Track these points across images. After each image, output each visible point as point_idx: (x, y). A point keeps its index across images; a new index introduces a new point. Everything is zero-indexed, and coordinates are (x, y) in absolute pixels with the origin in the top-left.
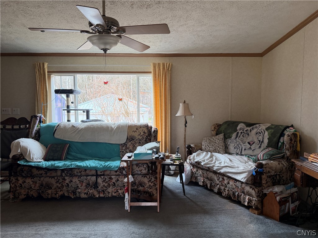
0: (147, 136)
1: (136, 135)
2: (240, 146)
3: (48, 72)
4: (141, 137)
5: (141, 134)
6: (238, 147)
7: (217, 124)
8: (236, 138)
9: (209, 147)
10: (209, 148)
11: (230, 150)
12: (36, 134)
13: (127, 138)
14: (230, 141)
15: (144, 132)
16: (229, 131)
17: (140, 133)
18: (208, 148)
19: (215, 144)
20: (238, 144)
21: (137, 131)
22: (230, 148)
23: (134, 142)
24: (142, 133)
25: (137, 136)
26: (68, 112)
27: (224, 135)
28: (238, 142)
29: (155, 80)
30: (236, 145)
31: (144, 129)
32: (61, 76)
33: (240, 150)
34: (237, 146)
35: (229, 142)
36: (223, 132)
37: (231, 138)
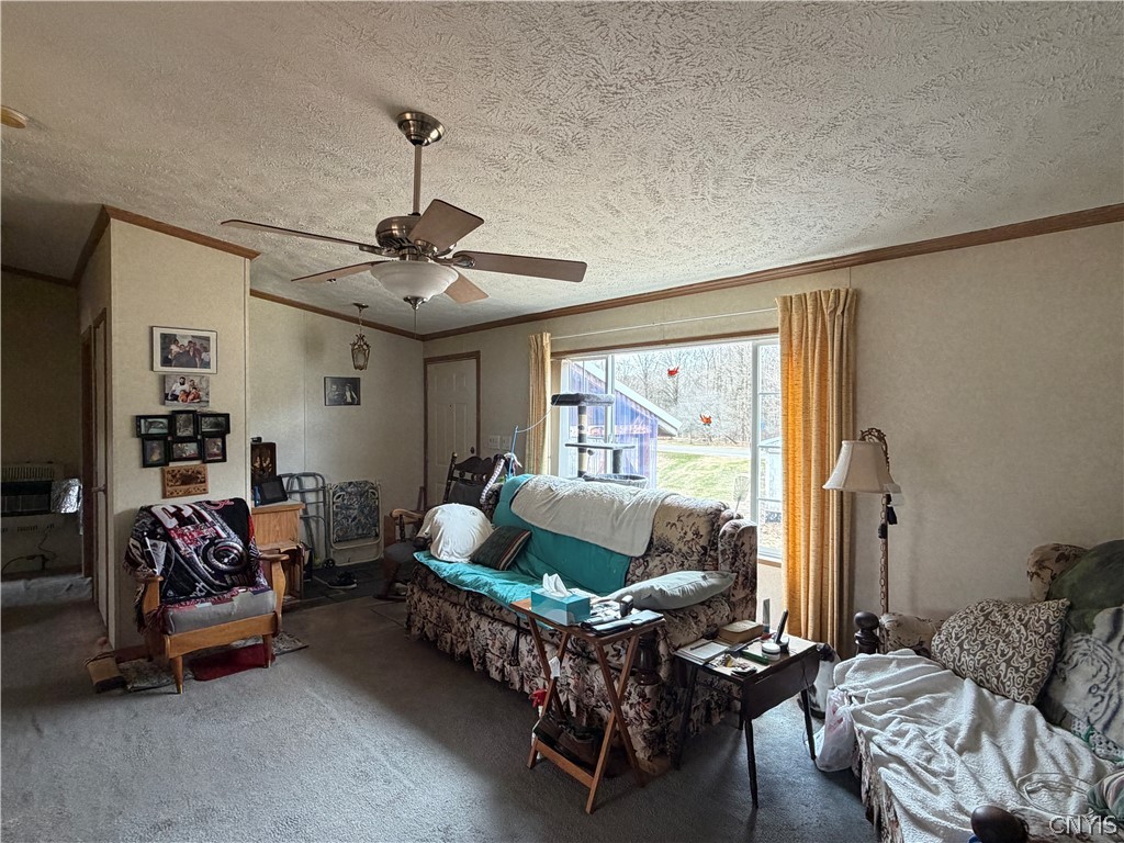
0: (704, 548)
1: (673, 536)
2: (1114, 686)
3: (552, 354)
4: (686, 548)
5: (688, 538)
6: (1105, 690)
7: (1057, 548)
8: (1110, 639)
9: (961, 645)
10: (957, 650)
11: (1067, 694)
12: (488, 498)
13: (651, 542)
14: (1086, 646)
15: (697, 534)
16: (1091, 596)
17: (685, 534)
18: (952, 651)
19: (997, 643)
20: (1112, 671)
21: (679, 525)
22: (1073, 685)
23: (669, 559)
24: (690, 536)
25: (675, 542)
26: (582, 450)
27: (1071, 608)
28: (1114, 664)
30: (1102, 675)
31: (697, 520)
32: (583, 360)
33: (1109, 712)
34: (1103, 686)
35: (1080, 651)
36: (1066, 592)
37: (1090, 633)
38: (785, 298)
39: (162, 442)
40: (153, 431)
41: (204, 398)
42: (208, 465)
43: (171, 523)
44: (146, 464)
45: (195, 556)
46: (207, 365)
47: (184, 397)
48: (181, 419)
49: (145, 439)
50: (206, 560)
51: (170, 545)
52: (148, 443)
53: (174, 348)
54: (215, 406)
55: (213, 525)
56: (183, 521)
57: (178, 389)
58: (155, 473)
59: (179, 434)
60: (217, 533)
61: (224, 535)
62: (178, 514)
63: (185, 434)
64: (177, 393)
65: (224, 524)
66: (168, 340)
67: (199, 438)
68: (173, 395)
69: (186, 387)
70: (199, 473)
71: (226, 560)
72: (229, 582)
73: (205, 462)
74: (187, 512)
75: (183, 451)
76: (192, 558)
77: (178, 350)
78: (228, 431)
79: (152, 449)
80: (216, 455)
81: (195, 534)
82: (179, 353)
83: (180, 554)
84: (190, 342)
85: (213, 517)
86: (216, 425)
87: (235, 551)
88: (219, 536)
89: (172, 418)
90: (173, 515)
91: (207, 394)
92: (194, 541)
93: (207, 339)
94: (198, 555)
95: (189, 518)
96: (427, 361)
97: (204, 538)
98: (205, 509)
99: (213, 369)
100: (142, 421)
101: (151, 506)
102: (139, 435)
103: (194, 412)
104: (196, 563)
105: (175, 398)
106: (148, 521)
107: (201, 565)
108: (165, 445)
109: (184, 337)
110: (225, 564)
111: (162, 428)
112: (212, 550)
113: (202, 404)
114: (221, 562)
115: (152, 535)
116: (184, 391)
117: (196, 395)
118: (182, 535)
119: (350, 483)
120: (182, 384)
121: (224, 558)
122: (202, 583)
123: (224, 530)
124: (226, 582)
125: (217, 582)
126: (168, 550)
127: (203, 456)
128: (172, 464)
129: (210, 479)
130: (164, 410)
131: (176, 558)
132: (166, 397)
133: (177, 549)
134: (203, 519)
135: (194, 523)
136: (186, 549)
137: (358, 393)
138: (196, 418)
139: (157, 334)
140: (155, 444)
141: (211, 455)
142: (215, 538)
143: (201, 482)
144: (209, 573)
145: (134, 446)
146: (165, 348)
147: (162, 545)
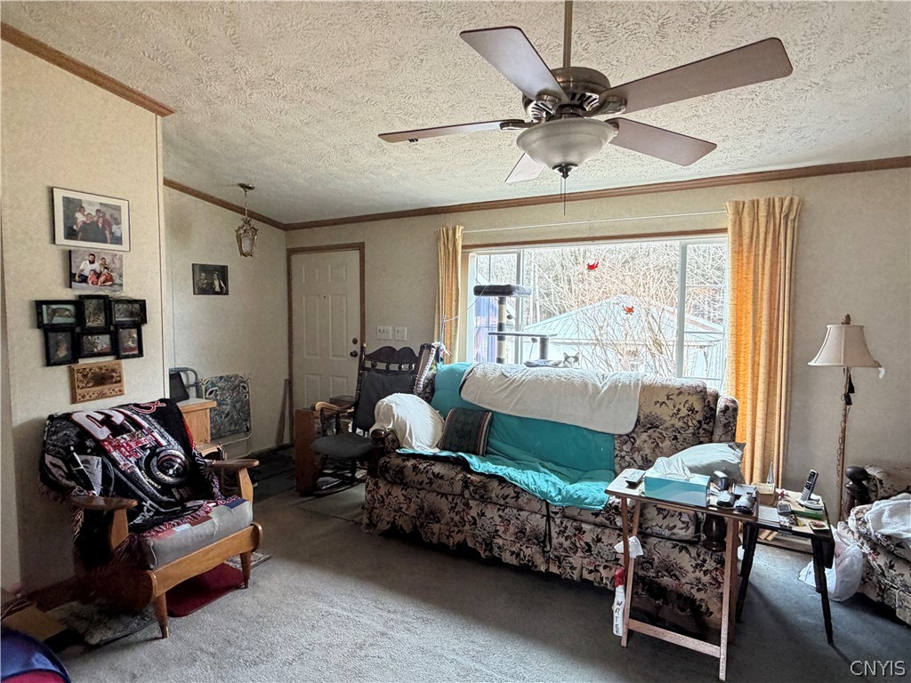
0: (699, 422)
3: (464, 247)
4: (681, 423)
5: (682, 414)
15: (692, 410)
17: (679, 410)
21: (669, 402)
23: (657, 434)
24: (684, 412)
25: (667, 418)
26: (501, 338)
29: (738, 251)
31: (690, 398)
32: (490, 254)
38: (737, 203)
39: (69, 334)
40: (57, 320)
41: (117, 281)
42: (124, 362)
43: (103, 433)
44: (50, 361)
45: (137, 470)
46: (118, 241)
47: (94, 278)
48: (90, 306)
49: (47, 330)
50: (150, 474)
51: (107, 461)
52: (51, 335)
53: (80, 218)
54: (130, 290)
55: (150, 432)
56: (117, 430)
57: (86, 267)
58: (62, 371)
59: (89, 324)
60: (156, 440)
61: (164, 442)
62: (107, 421)
63: (95, 324)
64: (86, 273)
65: (162, 430)
66: (72, 206)
67: (112, 329)
68: (81, 275)
69: (96, 266)
70: (113, 371)
71: (171, 472)
72: (177, 496)
73: (119, 357)
74: (118, 419)
75: (94, 345)
76: (133, 473)
77: (85, 219)
78: (144, 321)
79: (57, 345)
80: (132, 349)
81: (133, 444)
82: (84, 223)
83: (120, 470)
84: (98, 211)
85: (149, 423)
86: (132, 314)
87: (179, 461)
88: (159, 445)
89: (79, 303)
90: (102, 423)
91: (121, 276)
92: (132, 452)
93: (118, 209)
94: (140, 469)
95: (122, 425)
96: (291, 252)
97: (143, 448)
98: (137, 414)
99: (125, 246)
100: (44, 307)
101: (72, 414)
102: (40, 324)
103: (104, 298)
104: (139, 478)
105: (84, 279)
106: (72, 432)
107: (146, 480)
108: (73, 338)
109: (91, 204)
110: (170, 476)
111: (68, 316)
112: (154, 461)
113: (116, 287)
114: (166, 474)
115: (82, 450)
116: (94, 271)
117: (108, 275)
118: (118, 447)
119: (221, 378)
120: (92, 262)
121: (168, 469)
122: (150, 502)
123: (163, 436)
124: (173, 497)
125: (165, 498)
126: (105, 467)
127: (116, 351)
128: (82, 362)
129: (125, 378)
130: (69, 294)
131: (116, 475)
132: (72, 278)
133: (115, 463)
134: (138, 426)
135: (129, 431)
136: (126, 462)
137: (226, 283)
138: (107, 304)
139: (59, 197)
140: (61, 336)
141: (126, 350)
142: (156, 447)
143: (116, 382)
144: (156, 488)
145: (34, 339)
146: (69, 218)
147: (96, 461)
